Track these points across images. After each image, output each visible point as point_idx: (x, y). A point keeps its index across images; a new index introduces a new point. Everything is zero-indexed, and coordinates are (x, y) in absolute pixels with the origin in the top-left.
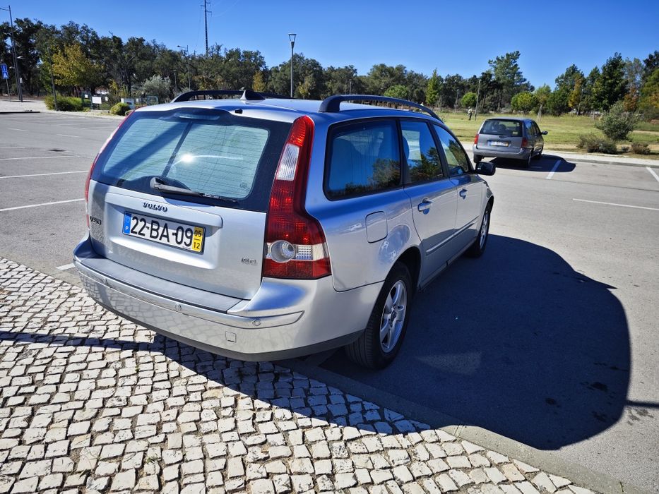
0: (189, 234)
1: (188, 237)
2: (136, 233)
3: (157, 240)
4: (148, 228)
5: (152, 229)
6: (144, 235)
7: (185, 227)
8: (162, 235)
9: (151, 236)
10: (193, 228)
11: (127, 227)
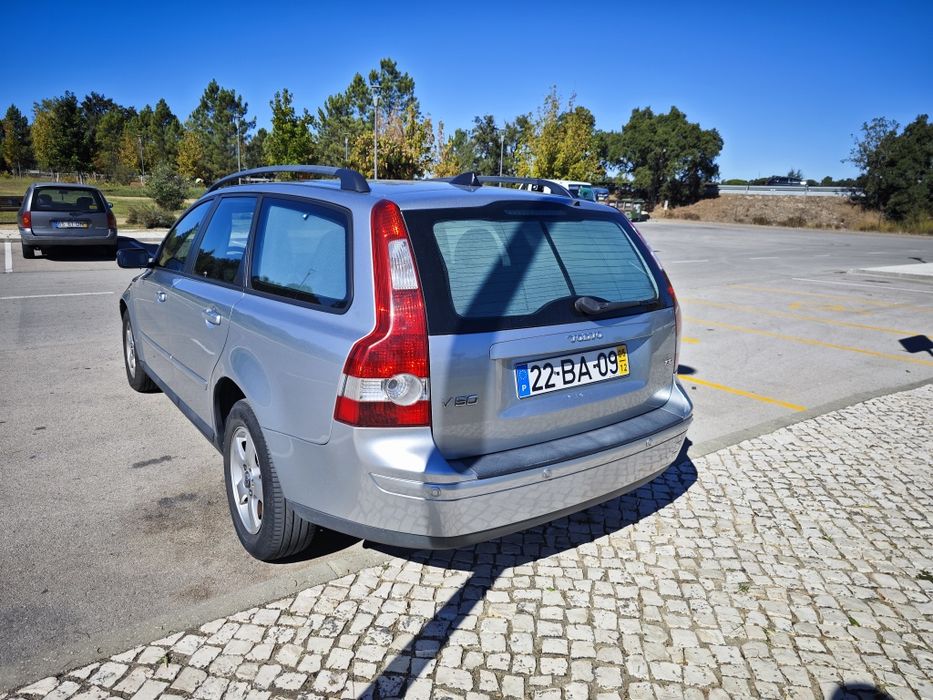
0: (613, 359)
1: (612, 362)
2: (541, 388)
3: (576, 383)
4: (558, 374)
5: (564, 372)
6: (553, 385)
7: (606, 352)
8: (581, 374)
9: (565, 383)
10: (615, 349)
11: (524, 387)
